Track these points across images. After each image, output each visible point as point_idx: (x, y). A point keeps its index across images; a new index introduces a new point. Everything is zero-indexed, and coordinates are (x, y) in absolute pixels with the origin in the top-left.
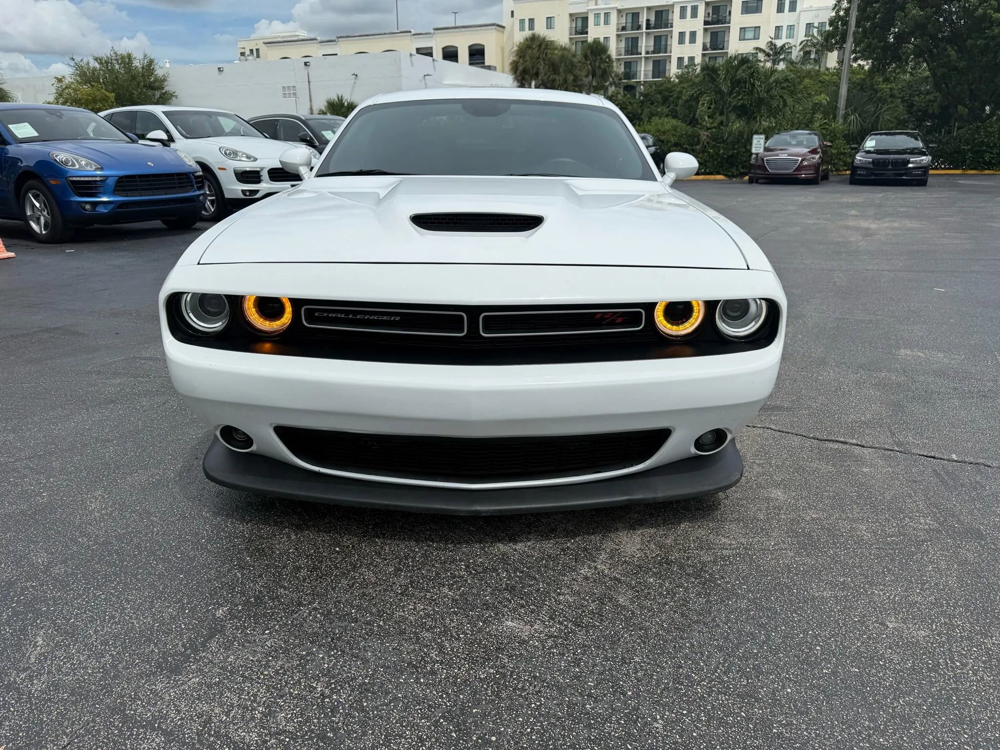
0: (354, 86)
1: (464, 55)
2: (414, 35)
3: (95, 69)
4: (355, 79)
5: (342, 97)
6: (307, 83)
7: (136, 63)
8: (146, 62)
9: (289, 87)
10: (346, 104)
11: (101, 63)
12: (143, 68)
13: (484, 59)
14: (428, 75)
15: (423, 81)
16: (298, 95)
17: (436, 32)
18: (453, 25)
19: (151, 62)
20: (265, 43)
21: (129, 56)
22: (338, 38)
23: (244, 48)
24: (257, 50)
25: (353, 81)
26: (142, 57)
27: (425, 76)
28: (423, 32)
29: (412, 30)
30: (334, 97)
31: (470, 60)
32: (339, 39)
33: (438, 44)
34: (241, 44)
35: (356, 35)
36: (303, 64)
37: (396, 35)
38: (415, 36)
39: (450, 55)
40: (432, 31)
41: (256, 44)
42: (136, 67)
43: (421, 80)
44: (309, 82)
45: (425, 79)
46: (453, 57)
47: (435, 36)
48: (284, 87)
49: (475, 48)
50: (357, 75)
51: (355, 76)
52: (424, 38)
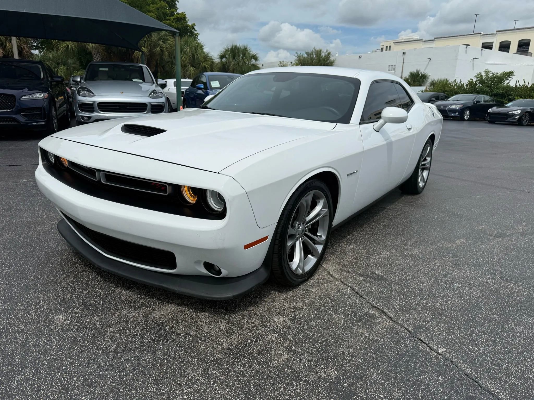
0: (428, 65)
1: (514, 47)
2: (482, 35)
3: (304, 58)
4: (429, 61)
5: (419, 71)
6: (402, 64)
7: (323, 55)
8: (327, 53)
9: (392, 66)
10: (420, 75)
11: (308, 55)
12: (325, 56)
13: (529, 48)
14: (476, 58)
15: (472, 62)
16: (396, 70)
17: (497, 33)
18: (513, 28)
19: (329, 54)
20: (394, 43)
21: (320, 51)
22: (435, 38)
23: (383, 46)
24: (390, 47)
25: (428, 62)
26: (325, 51)
27: (474, 59)
28: (489, 33)
29: (482, 33)
30: (414, 71)
31: (518, 49)
32: (436, 39)
33: (496, 41)
34: (382, 44)
35: (446, 36)
36: (402, 53)
37: (471, 35)
38: (483, 36)
39: (505, 47)
40: (495, 33)
41: (390, 44)
42: (322, 56)
43: (470, 62)
44: (403, 63)
45: (473, 61)
46: (506, 47)
47: (496, 35)
48: (389, 66)
49: (521, 42)
50: (430, 59)
51: (429, 60)
52: (489, 37)
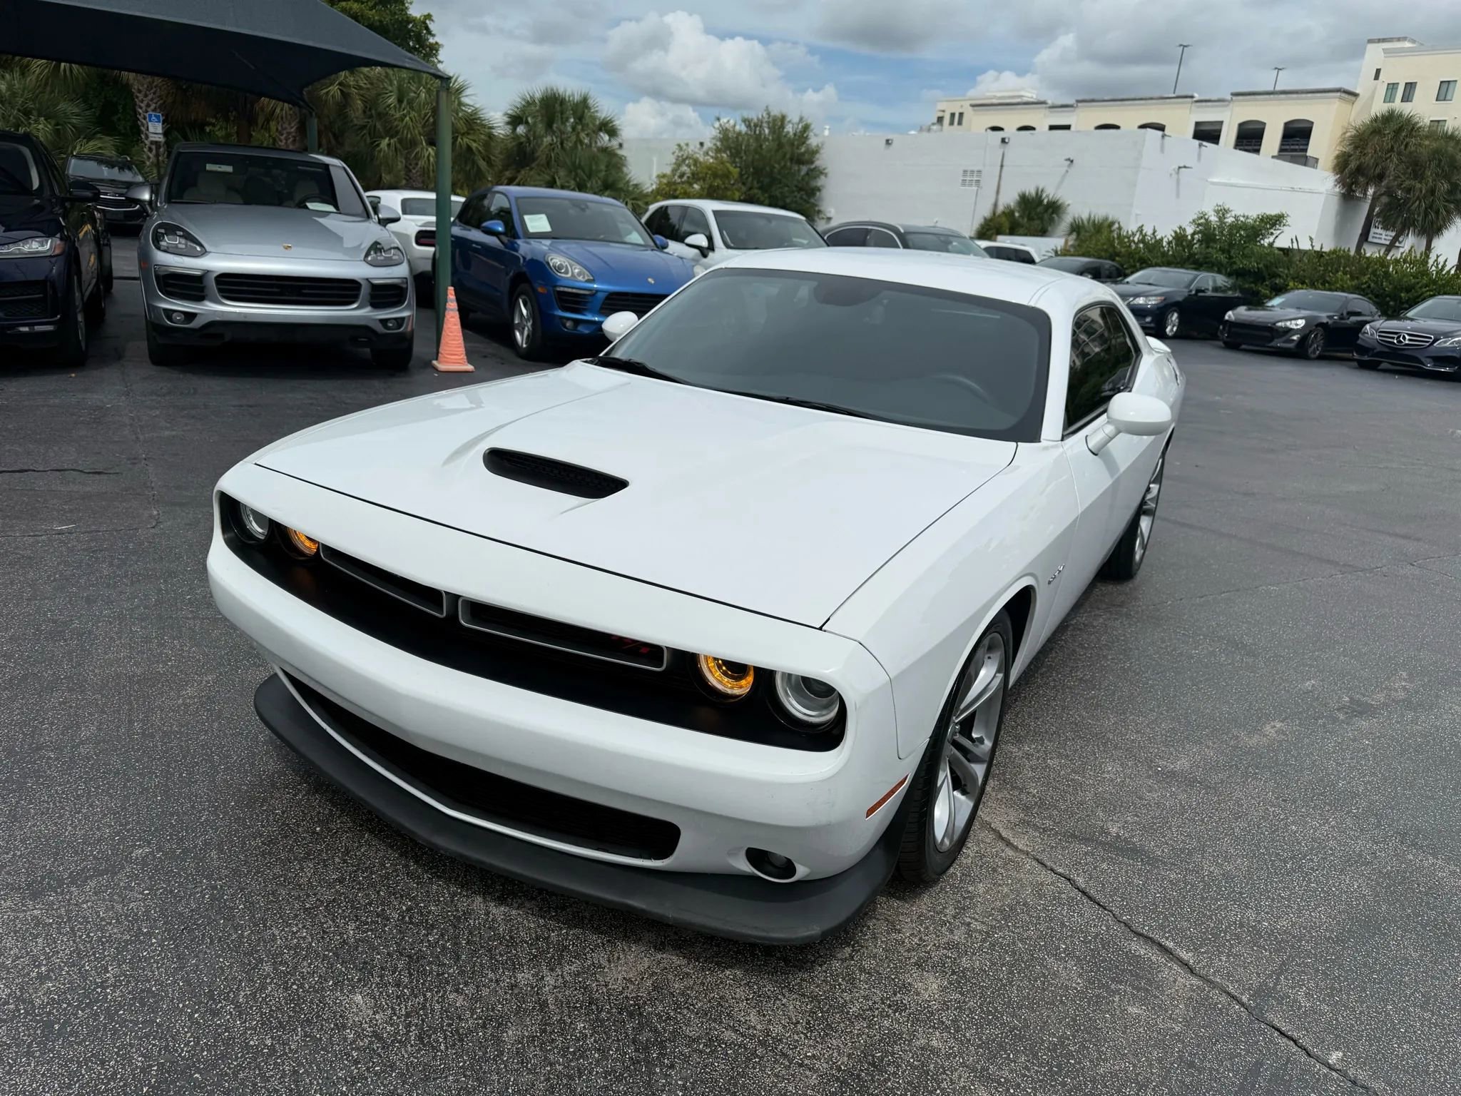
0: (1064, 177)
1: (1272, 139)
2: (1197, 101)
3: (739, 134)
4: (1069, 166)
5: (1042, 191)
6: (999, 168)
7: (789, 129)
8: (800, 126)
9: (972, 172)
10: (1045, 201)
11: (749, 126)
12: (795, 134)
13: (1307, 144)
14: (1185, 167)
15: (1175, 176)
16: (982, 183)
17: (1234, 98)
18: (1271, 89)
19: (806, 128)
20: (973, 106)
21: (783, 118)
22: (1078, 101)
23: (943, 111)
24: (961, 115)
25: (1066, 168)
26: (796, 120)
27: (1180, 168)
28: (1213, 98)
29: (1196, 95)
30: (1030, 190)
31: (1282, 144)
32: (1079, 104)
33: (1231, 120)
34: (941, 106)
35: (1106, 98)
36: (1000, 140)
37: (1168, 100)
38: (1198, 104)
39: (1250, 138)
40: (1229, 97)
41: (962, 106)
42: (788, 132)
43: (1171, 175)
44: (1002, 166)
45: (1178, 173)
46: (1253, 138)
47: (1231, 105)
48: (965, 172)
49: (1291, 126)
50: (1072, 161)
51: (1069, 162)
52: (1212, 106)
